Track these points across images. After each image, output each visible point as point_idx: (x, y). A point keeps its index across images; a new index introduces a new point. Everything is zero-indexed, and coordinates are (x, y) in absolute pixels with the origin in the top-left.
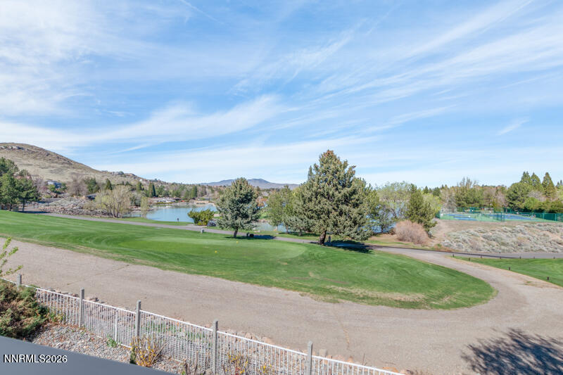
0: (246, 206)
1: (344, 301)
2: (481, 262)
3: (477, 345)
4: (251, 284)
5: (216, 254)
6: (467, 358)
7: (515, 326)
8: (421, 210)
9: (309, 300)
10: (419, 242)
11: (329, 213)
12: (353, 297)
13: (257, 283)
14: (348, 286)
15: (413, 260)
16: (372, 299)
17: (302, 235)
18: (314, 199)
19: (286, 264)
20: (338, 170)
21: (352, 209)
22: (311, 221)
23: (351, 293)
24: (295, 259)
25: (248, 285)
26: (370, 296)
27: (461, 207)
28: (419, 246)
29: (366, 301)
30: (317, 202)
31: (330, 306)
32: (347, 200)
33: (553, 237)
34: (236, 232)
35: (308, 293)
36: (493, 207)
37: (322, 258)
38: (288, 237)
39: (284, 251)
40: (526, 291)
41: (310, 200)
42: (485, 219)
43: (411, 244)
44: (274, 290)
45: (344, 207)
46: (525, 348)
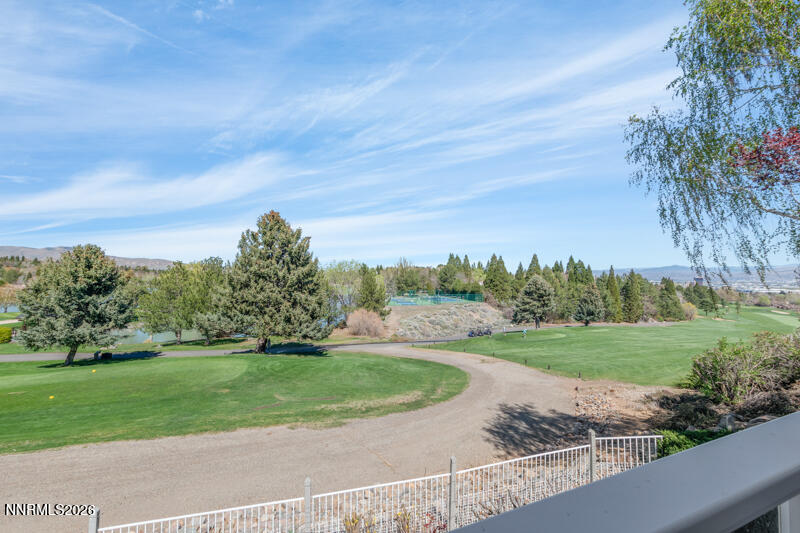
0: (102, 299)
1: (349, 420)
2: (436, 348)
3: (487, 426)
4: (195, 433)
5: (55, 402)
6: (488, 440)
7: (501, 400)
8: (376, 296)
9: (304, 432)
10: (376, 334)
11: (277, 304)
12: (356, 413)
13: (206, 430)
14: (341, 401)
15: (379, 356)
16: (378, 409)
17: (211, 344)
18: (252, 283)
19: (227, 390)
20: (289, 242)
21: (310, 298)
22: (247, 318)
23: (351, 409)
24: (240, 379)
25: (189, 438)
26: (373, 406)
27: (401, 291)
28: (376, 339)
29: (371, 413)
30: (258, 289)
31: (337, 431)
32: (300, 285)
33: (476, 316)
34: (72, 353)
35: (299, 424)
36: (427, 290)
37: (282, 371)
38: (186, 350)
39: (211, 371)
40: (487, 368)
41: (246, 285)
42: (423, 302)
43: (368, 338)
44: (242, 433)
45: (298, 295)
46: (515, 417)
